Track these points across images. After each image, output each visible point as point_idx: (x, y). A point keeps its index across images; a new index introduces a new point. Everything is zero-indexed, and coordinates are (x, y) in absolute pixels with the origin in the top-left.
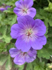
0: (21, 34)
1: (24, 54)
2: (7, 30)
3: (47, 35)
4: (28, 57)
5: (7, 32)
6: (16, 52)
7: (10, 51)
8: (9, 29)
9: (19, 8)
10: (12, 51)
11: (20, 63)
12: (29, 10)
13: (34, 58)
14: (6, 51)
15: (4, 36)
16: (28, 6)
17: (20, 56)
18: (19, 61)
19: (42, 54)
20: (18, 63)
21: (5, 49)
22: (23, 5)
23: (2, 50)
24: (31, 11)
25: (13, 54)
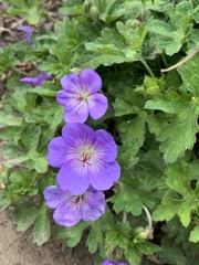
0: (70, 157)
1: (78, 200)
2: (41, 136)
3: (137, 156)
4: (86, 207)
5: (40, 144)
6: (60, 195)
7: (44, 192)
8: (45, 134)
9: (69, 91)
10: (49, 192)
11: (68, 221)
12: (92, 97)
13: (101, 212)
14: (35, 192)
15: (32, 154)
16: (90, 90)
17: (68, 205)
18: (67, 217)
19: (126, 202)
20: (64, 221)
21: (32, 187)
22: (79, 85)
23: (25, 190)
24: (97, 101)
25: (51, 200)
